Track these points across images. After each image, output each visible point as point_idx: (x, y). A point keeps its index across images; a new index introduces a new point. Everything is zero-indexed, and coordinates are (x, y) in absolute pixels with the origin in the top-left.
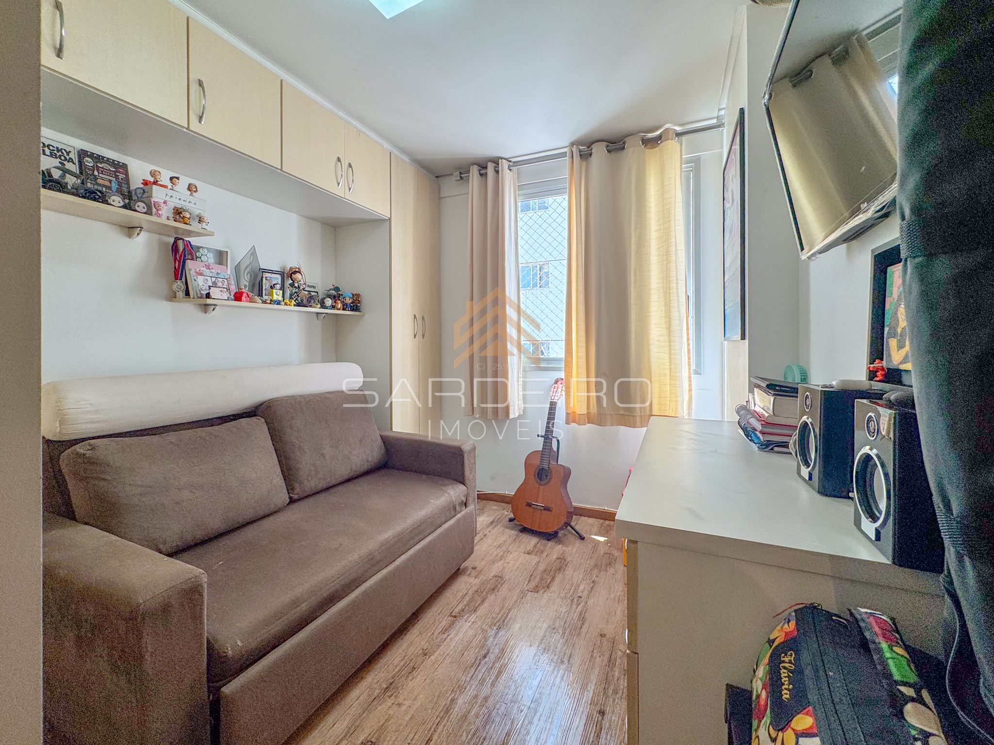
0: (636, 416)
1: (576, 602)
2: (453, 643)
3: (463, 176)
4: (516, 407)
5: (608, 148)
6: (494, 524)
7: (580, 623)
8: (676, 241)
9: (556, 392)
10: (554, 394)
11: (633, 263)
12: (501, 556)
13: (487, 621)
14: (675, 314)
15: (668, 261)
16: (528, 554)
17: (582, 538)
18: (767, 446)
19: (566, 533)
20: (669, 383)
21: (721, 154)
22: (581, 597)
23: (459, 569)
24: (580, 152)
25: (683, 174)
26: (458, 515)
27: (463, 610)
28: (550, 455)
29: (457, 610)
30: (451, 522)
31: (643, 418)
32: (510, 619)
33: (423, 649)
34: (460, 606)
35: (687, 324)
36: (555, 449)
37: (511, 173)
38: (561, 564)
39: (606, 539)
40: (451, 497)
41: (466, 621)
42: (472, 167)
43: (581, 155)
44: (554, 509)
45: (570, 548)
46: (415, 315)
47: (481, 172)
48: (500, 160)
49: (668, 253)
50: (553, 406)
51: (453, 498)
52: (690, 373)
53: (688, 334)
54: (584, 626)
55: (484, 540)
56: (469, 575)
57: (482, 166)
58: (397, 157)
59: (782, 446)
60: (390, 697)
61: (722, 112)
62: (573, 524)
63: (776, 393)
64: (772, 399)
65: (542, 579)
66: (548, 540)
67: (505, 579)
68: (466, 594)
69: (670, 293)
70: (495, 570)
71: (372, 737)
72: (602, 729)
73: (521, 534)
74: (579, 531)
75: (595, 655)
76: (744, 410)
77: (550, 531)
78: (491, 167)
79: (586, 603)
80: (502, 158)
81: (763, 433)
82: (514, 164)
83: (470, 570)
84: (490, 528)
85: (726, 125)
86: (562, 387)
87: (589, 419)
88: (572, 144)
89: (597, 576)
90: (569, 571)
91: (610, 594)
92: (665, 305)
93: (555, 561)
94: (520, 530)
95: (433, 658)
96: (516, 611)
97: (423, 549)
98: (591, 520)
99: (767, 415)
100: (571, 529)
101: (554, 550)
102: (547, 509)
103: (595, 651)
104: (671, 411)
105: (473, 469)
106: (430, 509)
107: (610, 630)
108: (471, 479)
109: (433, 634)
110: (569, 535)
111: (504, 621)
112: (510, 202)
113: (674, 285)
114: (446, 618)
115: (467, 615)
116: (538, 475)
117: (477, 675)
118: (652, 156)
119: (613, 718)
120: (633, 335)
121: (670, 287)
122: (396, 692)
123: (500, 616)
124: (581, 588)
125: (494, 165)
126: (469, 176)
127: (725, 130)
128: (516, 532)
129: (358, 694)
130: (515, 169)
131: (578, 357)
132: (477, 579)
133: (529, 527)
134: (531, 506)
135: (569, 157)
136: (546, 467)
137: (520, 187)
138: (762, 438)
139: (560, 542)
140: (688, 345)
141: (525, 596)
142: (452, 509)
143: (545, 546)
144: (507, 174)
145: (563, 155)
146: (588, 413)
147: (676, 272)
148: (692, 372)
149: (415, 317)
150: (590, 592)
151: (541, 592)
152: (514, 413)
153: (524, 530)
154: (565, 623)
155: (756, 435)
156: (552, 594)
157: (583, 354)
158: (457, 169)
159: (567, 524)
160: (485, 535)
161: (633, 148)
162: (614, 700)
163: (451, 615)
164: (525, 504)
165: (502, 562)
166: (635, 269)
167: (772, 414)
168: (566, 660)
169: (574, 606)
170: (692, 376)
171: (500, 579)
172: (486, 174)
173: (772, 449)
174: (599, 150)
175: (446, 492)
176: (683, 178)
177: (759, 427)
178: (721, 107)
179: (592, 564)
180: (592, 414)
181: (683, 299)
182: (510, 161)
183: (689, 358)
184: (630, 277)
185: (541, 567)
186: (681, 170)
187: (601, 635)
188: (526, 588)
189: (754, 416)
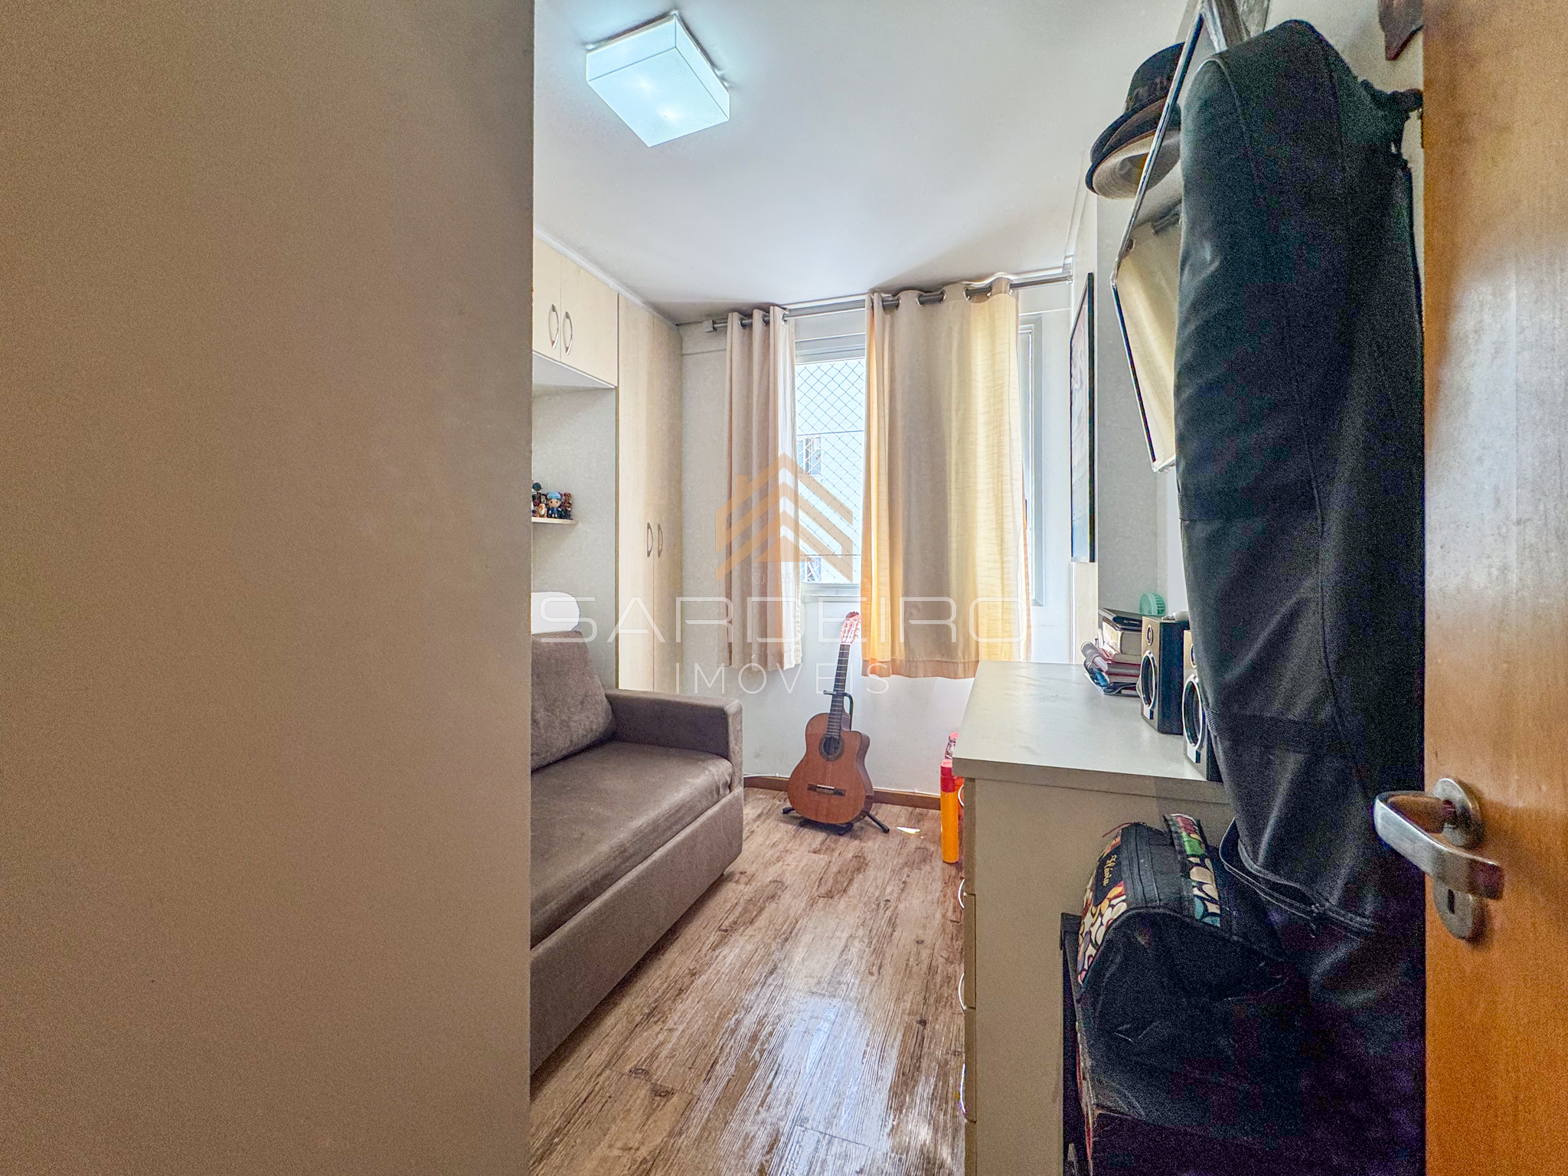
0: (957, 663)
1: (883, 906)
2: (728, 961)
3: (716, 326)
4: (792, 653)
5: (921, 299)
6: (763, 817)
7: (890, 930)
8: (1010, 429)
9: (849, 631)
10: (846, 635)
11: (953, 457)
12: (778, 857)
13: (769, 933)
14: (1008, 526)
15: (1000, 456)
16: (815, 852)
17: (886, 831)
18: (1114, 689)
19: (863, 826)
20: (1001, 617)
21: (1069, 313)
22: (889, 901)
23: (722, 875)
24: (883, 301)
25: (1020, 337)
26: (723, 799)
27: (735, 923)
28: (841, 719)
29: (727, 923)
30: (716, 808)
31: (967, 665)
32: (799, 930)
33: (689, 969)
34: (731, 918)
35: (1025, 539)
36: (847, 711)
37: (786, 326)
38: (860, 864)
39: (918, 830)
40: (713, 775)
41: (741, 935)
42: (730, 314)
43: (884, 307)
44: (847, 794)
45: (870, 843)
46: (648, 524)
47: (744, 322)
48: (772, 308)
49: (1000, 445)
50: (844, 652)
51: (716, 777)
52: (1028, 604)
53: (1026, 552)
54: (895, 934)
55: (750, 837)
56: (737, 882)
57: (746, 314)
58: (626, 299)
59: (1130, 689)
60: (656, 1023)
61: (1070, 260)
62: (872, 813)
63: (1124, 627)
64: (1120, 633)
65: (836, 881)
66: (840, 835)
67: (786, 885)
68: (736, 904)
69: (1002, 497)
70: (772, 872)
71: (642, 1065)
72: (924, 1038)
73: (801, 829)
74: (882, 823)
75: (910, 964)
76: (1090, 648)
77: (841, 821)
78: (758, 315)
79: (897, 907)
80: (774, 305)
81: (1109, 674)
82: (789, 313)
83: (737, 876)
84: (758, 823)
85: (1073, 278)
86: (857, 625)
87: (895, 669)
88: (873, 291)
89: (908, 876)
90: (871, 872)
91: (926, 896)
92: (996, 513)
93: (851, 860)
94: (800, 823)
95: (704, 977)
96: (805, 920)
97: (683, 842)
98: (896, 809)
99: (1114, 653)
100: (870, 820)
101: (848, 847)
102: (839, 793)
103: (912, 959)
104: (1003, 655)
105: (738, 739)
106: (689, 791)
107: (929, 936)
108: (736, 752)
109: (699, 951)
110: (868, 828)
111: (791, 933)
112: (785, 366)
113: (1007, 487)
114: (714, 933)
115: (742, 928)
116: (825, 746)
117: (765, 994)
118: (978, 311)
119: (937, 1027)
120: (953, 555)
121: (1002, 489)
122: (662, 1017)
123: (785, 926)
124: (889, 890)
125: (762, 313)
126: (727, 326)
127: (1073, 285)
128: (795, 827)
129: (614, 1023)
130: (791, 320)
131: (879, 583)
132: (748, 886)
133: (813, 818)
134: (815, 790)
135: (868, 309)
136: (835, 735)
137: (799, 345)
138: (1108, 680)
139: (855, 837)
140: (1026, 566)
141: (817, 903)
142: (715, 792)
143: (836, 842)
144: (781, 327)
145: (859, 304)
146: (892, 660)
147: (1011, 469)
148: (1031, 602)
149: (649, 527)
150: (900, 895)
151: (836, 897)
152: (790, 663)
153: (806, 823)
154: (871, 931)
155: (1103, 677)
156: (851, 899)
157: (886, 579)
158: (709, 315)
159: (866, 813)
160: (752, 832)
161: (954, 300)
162: (937, 1009)
163: (719, 929)
164: (807, 786)
165: (780, 864)
166: (957, 464)
167: (1119, 651)
168: (875, 969)
169: (881, 911)
170: (1031, 607)
171: (780, 884)
172: (751, 325)
173: (1120, 692)
174: (909, 300)
175: (707, 769)
176: (1019, 342)
177: (1105, 668)
178: (1068, 254)
179: (901, 861)
180: (898, 662)
181: (1020, 505)
182: (785, 309)
183: (1027, 584)
184: (950, 474)
185: (834, 869)
186: (1017, 332)
187: (918, 942)
188: (816, 894)
189: (1101, 655)
